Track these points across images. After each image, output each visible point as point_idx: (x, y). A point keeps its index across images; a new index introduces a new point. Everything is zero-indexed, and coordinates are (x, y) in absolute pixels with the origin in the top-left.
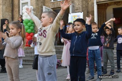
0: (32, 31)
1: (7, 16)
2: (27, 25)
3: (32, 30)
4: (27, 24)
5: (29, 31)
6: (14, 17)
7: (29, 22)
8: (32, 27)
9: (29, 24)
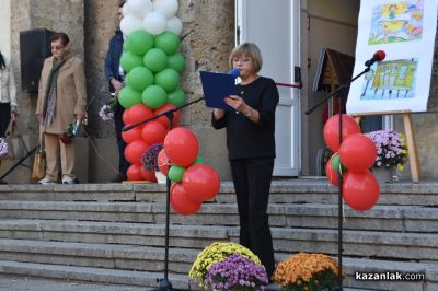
0: (171, 97)
1: (57, 12)
2: (143, 65)
3: (169, 91)
4: (143, 56)
5: (152, 94)
6: (99, 20)
7: (154, 47)
8: (167, 76)
9: (152, 56)
